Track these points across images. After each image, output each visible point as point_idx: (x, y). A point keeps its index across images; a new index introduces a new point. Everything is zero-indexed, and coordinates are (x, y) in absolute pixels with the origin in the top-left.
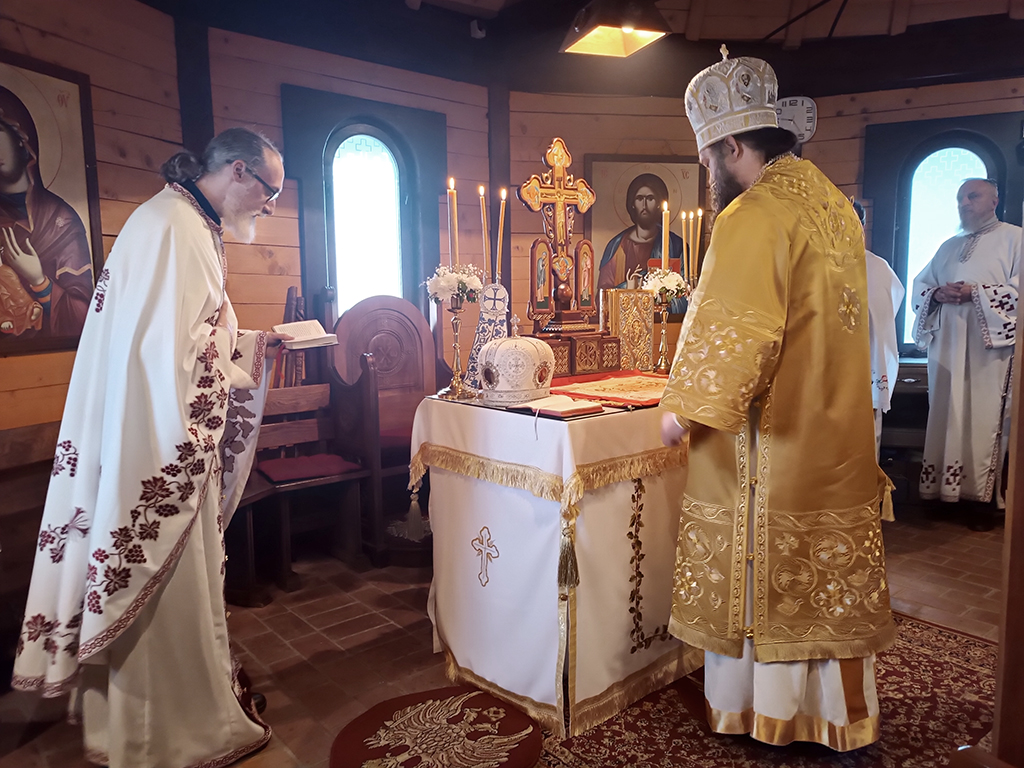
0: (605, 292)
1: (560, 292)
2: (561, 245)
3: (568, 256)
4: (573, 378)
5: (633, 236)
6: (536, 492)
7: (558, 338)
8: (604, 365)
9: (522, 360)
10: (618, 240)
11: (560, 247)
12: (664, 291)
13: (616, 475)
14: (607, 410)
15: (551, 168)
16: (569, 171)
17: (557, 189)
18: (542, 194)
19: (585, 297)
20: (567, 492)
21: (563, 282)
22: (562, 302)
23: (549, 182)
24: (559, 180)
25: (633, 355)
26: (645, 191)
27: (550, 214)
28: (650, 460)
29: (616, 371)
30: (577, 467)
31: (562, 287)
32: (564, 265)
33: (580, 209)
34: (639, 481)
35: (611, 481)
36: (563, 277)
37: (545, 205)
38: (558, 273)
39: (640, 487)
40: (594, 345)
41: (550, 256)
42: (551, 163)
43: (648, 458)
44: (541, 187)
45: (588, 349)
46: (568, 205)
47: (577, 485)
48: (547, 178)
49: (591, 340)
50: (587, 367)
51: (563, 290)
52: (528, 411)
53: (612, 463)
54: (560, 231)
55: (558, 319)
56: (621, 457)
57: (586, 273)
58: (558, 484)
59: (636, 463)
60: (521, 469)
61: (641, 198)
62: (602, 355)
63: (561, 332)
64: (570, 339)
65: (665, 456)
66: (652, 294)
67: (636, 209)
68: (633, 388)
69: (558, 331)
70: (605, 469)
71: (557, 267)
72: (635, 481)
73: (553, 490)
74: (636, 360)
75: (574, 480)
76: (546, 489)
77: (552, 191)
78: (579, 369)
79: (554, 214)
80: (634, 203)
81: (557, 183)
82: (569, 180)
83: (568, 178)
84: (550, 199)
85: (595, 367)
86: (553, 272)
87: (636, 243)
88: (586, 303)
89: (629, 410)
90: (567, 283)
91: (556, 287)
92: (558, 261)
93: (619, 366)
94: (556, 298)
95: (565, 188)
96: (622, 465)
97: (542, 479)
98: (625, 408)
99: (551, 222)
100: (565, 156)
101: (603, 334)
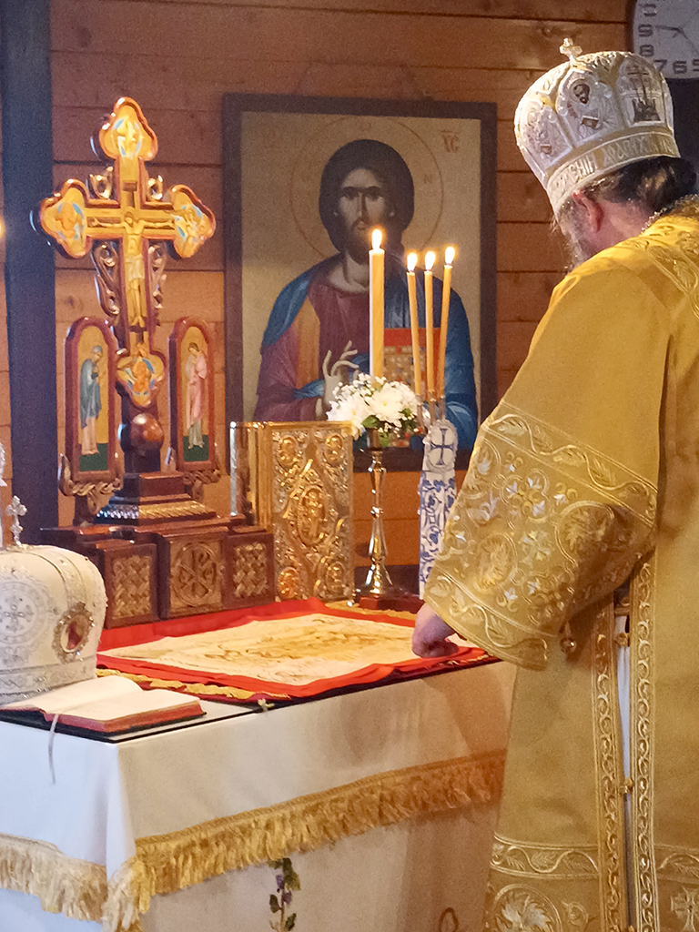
0: (240, 429)
1: (134, 431)
2: (136, 329)
3: (153, 352)
4: (162, 626)
5: (337, 278)
6: (48, 901)
7: (128, 535)
8: (237, 593)
9: (27, 601)
10: (303, 286)
11: (133, 336)
12: (374, 424)
13: (232, 855)
14: (212, 709)
15: (111, 161)
16: (152, 166)
17: (126, 207)
18: (91, 220)
19: (195, 441)
20: (114, 898)
21: (143, 410)
22: (141, 453)
23: (106, 194)
24: (131, 188)
25: (307, 565)
26: (360, 178)
27: (111, 262)
28: (310, 819)
29: (265, 604)
30: (138, 843)
31: (141, 420)
32: (143, 374)
33: (179, 250)
34: (286, 864)
35: (221, 869)
36: (142, 399)
37: (97, 242)
38: (129, 389)
39: (288, 877)
40: (212, 549)
41: (111, 351)
42: (110, 150)
43: (305, 813)
44: (89, 206)
45: (197, 559)
46: (153, 243)
47: (137, 885)
48: (102, 186)
49: (205, 540)
50: (197, 600)
51: (141, 427)
52: (35, 719)
53: (221, 829)
54: (135, 299)
55: (131, 493)
56: (243, 815)
57: (197, 390)
58: (96, 884)
59: (278, 827)
60: (21, 849)
61: (351, 193)
62: (231, 571)
63: (136, 522)
64: (154, 538)
65: (344, 805)
66: (348, 429)
67: (341, 219)
68: (291, 650)
69: (130, 521)
70: (205, 844)
71: (126, 377)
72: (277, 864)
73: (86, 897)
74: (313, 577)
75: (131, 875)
76: (71, 894)
77: (113, 213)
78: (176, 604)
79: (119, 262)
80: (335, 206)
81: (124, 196)
82: (154, 188)
83: (151, 182)
84: (110, 230)
85: (215, 598)
86: (119, 387)
87: (345, 294)
88: (196, 453)
89: (260, 710)
90: (152, 411)
91: (127, 420)
92: (131, 365)
93: (271, 593)
94: (127, 446)
95: (144, 207)
96: (246, 831)
97: (60, 871)
98: (253, 706)
99: (113, 279)
100: (143, 136)
101: (236, 522)
